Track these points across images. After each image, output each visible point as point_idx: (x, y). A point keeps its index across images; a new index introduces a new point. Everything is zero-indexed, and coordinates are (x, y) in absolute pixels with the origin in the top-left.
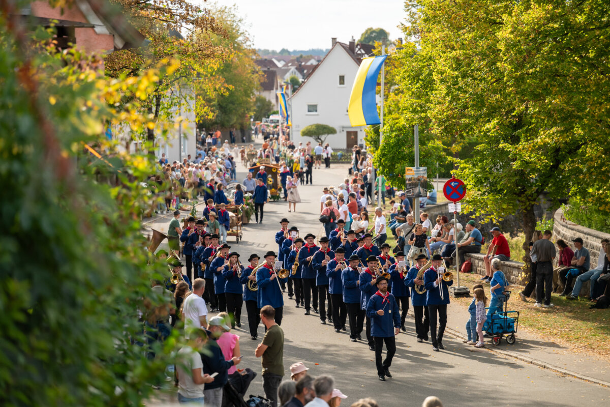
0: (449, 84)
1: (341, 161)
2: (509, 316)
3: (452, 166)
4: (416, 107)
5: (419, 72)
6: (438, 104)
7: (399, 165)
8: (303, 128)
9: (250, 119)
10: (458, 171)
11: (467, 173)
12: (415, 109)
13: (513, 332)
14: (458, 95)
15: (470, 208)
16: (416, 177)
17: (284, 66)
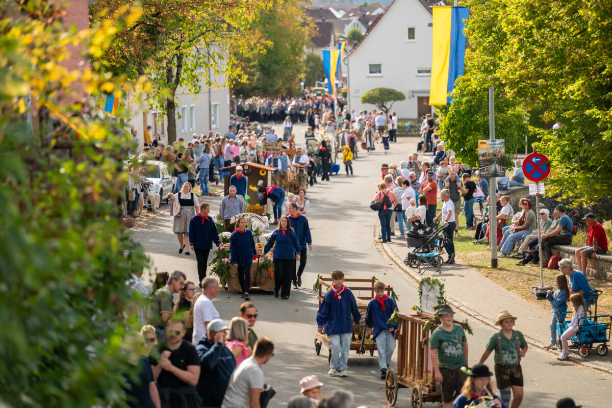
0: (522, 37)
1: (410, 133)
2: (600, 321)
3: (534, 138)
4: (489, 65)
5: (491, 22)
6: (509, 61)
7: (471, 137)
8: (364, 93)
9: (300, 83)
10: (541, 145)
11: (551, 146)
12: (488, 68)
13: (605, 341)
14: (533, 50)
15: (556, 189)
16: (491, 151)
17: (344, 16)
